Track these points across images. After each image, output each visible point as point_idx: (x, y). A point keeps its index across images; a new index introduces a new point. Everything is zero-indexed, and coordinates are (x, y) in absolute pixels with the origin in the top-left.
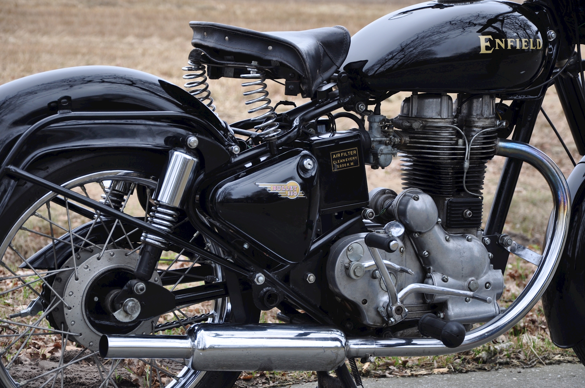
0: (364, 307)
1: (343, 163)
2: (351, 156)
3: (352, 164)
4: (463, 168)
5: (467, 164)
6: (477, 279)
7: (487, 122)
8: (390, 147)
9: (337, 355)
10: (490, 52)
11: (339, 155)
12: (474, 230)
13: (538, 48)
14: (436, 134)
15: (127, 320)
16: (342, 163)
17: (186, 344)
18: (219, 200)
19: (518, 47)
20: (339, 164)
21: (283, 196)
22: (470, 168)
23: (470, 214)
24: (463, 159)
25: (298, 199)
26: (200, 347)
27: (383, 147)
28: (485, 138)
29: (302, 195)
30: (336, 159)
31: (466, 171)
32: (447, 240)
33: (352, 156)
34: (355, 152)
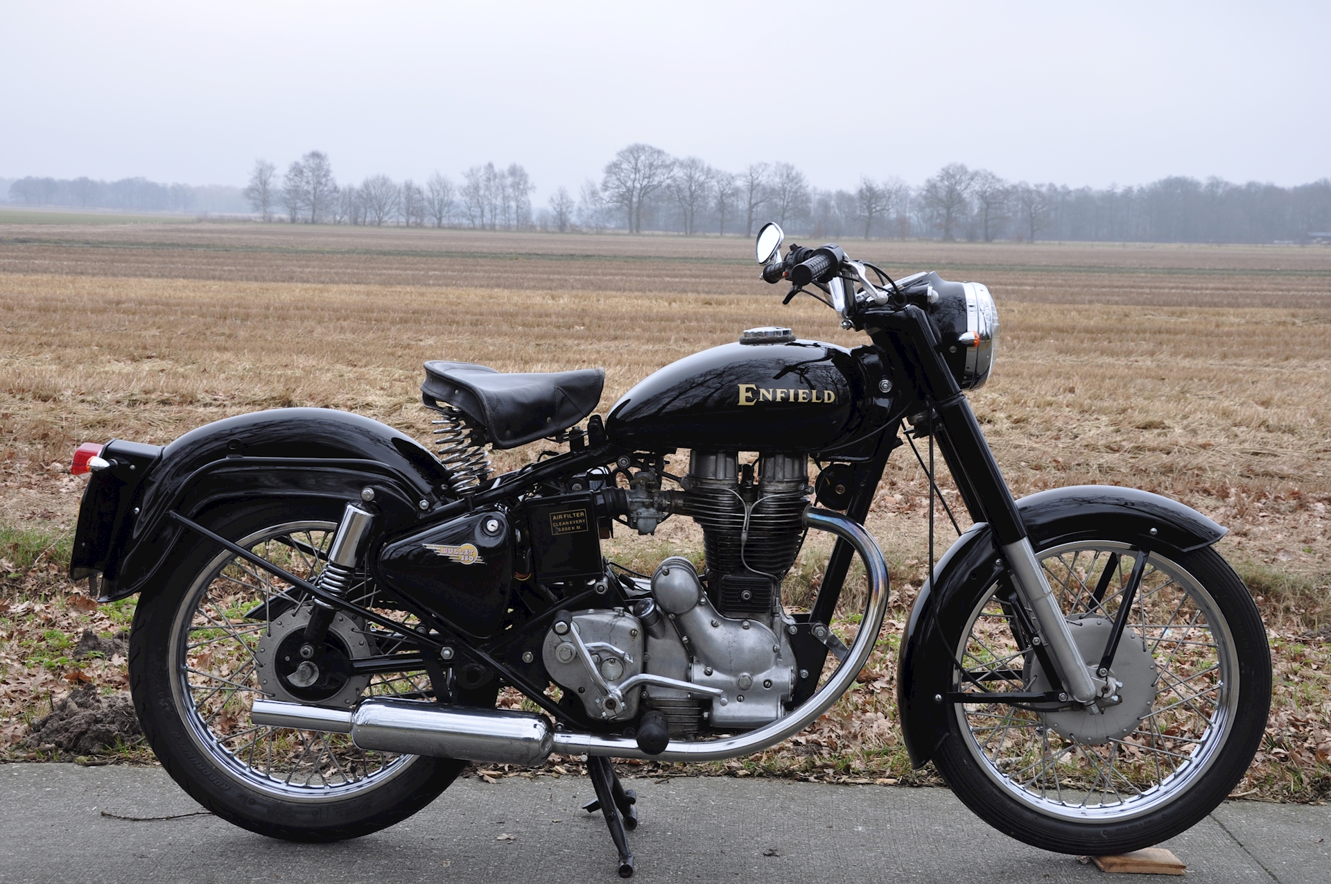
0: (582, 696)
1: (567, 526)
2: (576, 518)
3: (578, 527)
4: (740, 540)
5: (744, 536)
6: (752, 675)
7: (781, 487)
8: (652, 511)
9: (528, 749)
10: (752, 404)
11: (560, 517)
12: (764, 617)
13: (826, 401)
14: (714, 498)
15: (303, 685)
16: (564, 526)
17: (343, 716)
18: (386, 558)
19: (792, 399)
20: (561, 527)
21: (455, 560)
22: (748, 540)
23: (747, 596)
24: (741, 529)
25: (474, 566)
26: (359, 723)
27: (642, 510)
28: (781, 506)
29: (480, 561)
30: (557, 521)
31: (743, 544)
32: (715, 626)
33: (579, 519)
34: (582, 514)
